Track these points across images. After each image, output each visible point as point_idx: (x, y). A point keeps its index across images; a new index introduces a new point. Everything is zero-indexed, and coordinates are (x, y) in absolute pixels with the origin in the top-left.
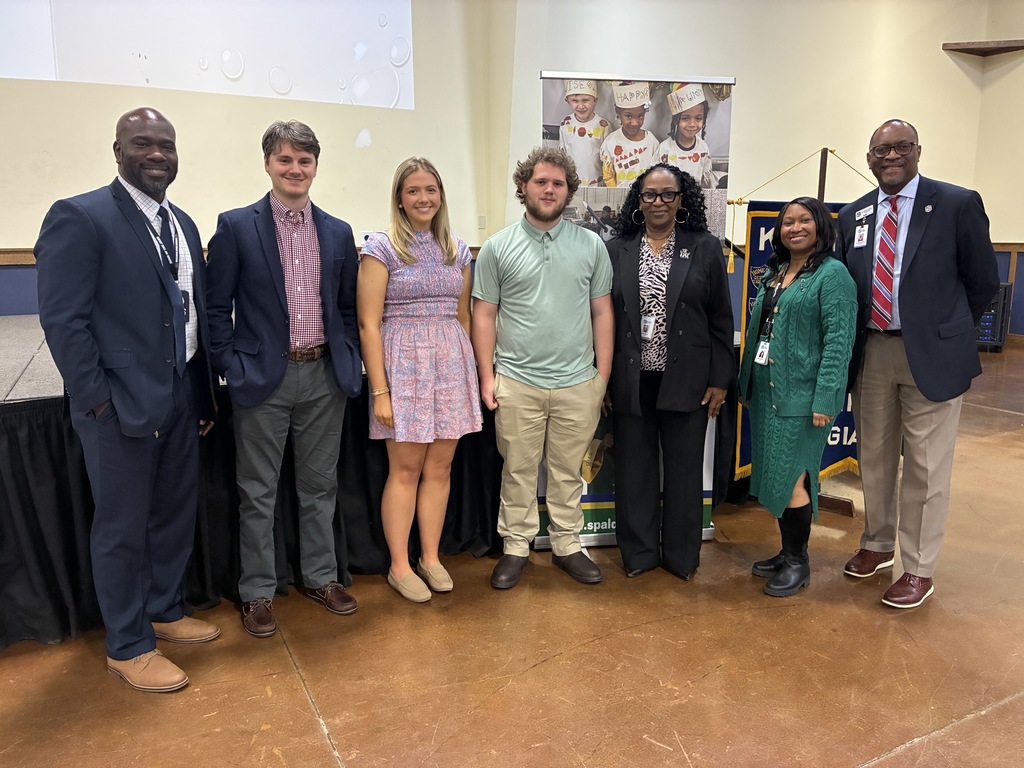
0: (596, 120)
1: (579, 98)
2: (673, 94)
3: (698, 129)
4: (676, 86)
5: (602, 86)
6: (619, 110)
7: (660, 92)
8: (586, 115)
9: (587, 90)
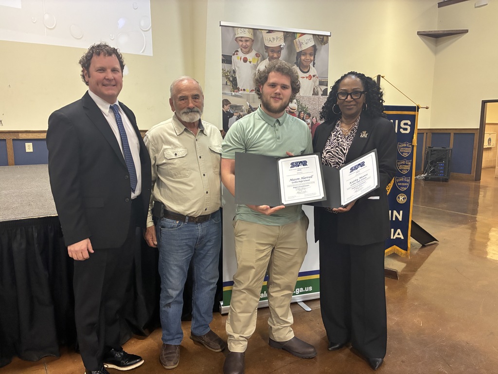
1: (243, 39)
4: (298, 35)
5: (256, 33)
6: (267, 48)
8: (247, 50)
9: (248, 35)
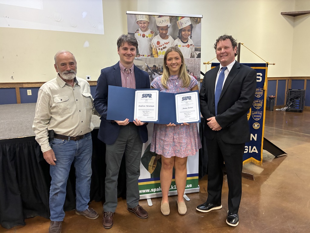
0: (149, 31)
1: (142, 22)
2: (179, 21)
3: (189, 35)
4: (180, 18)
5: (151, 17)
6: (158, 27)
7: (174, 20)
8: (145, 29)
9: (145, 19)
